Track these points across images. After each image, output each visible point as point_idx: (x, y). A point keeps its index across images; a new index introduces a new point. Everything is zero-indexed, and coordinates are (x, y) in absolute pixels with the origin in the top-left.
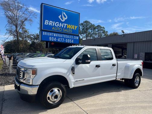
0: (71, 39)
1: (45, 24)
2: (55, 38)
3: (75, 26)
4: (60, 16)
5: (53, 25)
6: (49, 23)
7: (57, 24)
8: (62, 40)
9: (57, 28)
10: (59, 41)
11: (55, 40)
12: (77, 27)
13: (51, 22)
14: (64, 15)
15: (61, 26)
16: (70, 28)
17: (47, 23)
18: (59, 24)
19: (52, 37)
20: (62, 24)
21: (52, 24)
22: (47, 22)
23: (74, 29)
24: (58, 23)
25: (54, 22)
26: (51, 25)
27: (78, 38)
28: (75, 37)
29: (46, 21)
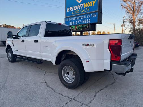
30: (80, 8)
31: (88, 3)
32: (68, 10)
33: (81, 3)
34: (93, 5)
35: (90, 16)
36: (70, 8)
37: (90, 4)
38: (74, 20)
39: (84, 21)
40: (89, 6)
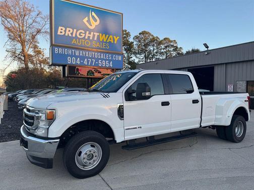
0: (107, 60)
1: (59, 33)
2: (79, 59)
3: (115, 37)
4: (86, 19)
5: (74, 36)
6: (65, 31)
7: (81, 34)
8: (92, 61)
9: (82, 41)
10: (86, 63)
11: (79, 63)
12: (118, 38)
13: (69, 31)
14: (93, 16)
15: (89, 37)
16: (105, 41)
17: (61, 32)
18: (85, 33)
19: (72, 56)
20: (90, 33)
21: (72, 34)
22: (62, 29)
23: (112, 42)
24: (83, 32)
25: (75, 30)
26: (70, 35)
27: (120, 58)
28: (115, 57)
29: (60, 28)
30: (91, 38)
31: (107, 36)
32: (59, 30)
33: (93, 31)
34: (115, 42)
35: (112, 57)
36: (68, 29)
37: (109, 38)
38: (79, 56)
39: (102, 62)
40: (108, 41)
